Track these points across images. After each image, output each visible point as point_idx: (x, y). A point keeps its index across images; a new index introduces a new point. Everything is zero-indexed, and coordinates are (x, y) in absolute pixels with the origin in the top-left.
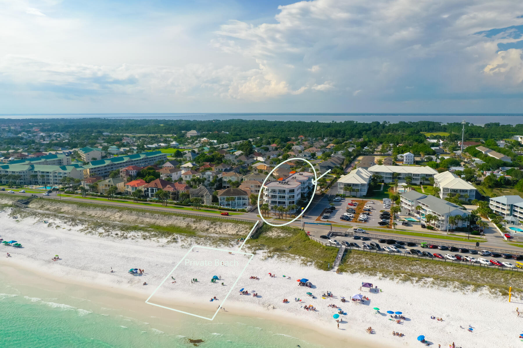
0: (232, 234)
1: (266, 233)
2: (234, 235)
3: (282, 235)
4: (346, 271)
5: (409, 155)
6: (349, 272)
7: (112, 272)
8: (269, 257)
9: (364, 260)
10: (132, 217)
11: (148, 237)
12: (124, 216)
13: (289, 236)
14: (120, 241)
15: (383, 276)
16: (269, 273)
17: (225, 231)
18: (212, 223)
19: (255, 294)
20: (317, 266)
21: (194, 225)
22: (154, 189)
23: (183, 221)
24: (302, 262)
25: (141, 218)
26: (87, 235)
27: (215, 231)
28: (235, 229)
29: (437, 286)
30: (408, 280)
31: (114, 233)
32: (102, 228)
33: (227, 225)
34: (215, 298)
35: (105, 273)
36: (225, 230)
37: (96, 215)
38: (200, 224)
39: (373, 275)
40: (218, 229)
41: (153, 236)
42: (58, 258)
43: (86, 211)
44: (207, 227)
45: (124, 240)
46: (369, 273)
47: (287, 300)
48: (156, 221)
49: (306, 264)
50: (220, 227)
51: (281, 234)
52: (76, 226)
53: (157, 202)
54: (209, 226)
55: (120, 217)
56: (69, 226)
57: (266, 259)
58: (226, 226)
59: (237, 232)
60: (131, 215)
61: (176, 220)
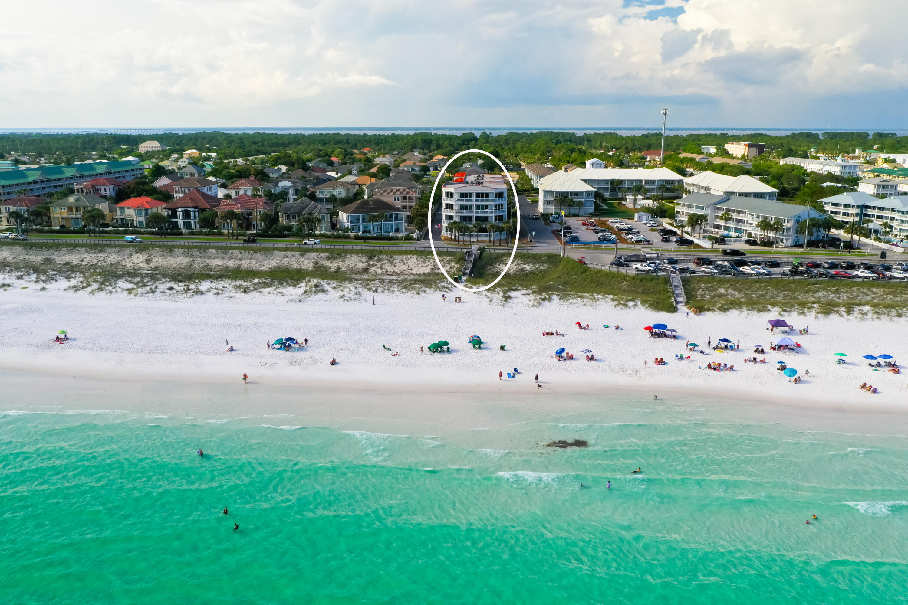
0: (424, 273)
1: (494, 267)
2: (429, 275)
3: (528, 267)
4: (709, 310)
5: (597, 163)
6: (716, 310)
7: (231, 350)
8: (544, 300)
9: (723, 291)
10: (178, 259)
11: (251, 288)
12: (155, 259)
13: (542, 268)
14: (191, 299)
15: (784, 311)
16: (577, 324)
17: (405, 269)
18: (370, 258)
19: (590, 356)
20: (649, 306)
21: (331, 265)
22: (191, 210)
23: (302, 259)
24: (615, 303)
25: (199, 259)
26: (96, 294)
27: (384, 270)
28: (424, 265)
29: (886, 316)
30: (831, 312)
31: (161, 287)
32: (124, 280)
33: (405, 260)
34: (516, 370)
35: (216, 353)
36: (406, 267)
37: (82, 261)
38: (344, 261)
39: (764, 311)
40: (388, 267)
41: (261, 286)
42: (66, 338)
43: (52, 257)
44: (361, 266)
45: (198, 297)
46: (753, 308)
47: (662, 359)
48: (240, 263)
49: (626, 306)
50: (391, 262)
51: (525, 266)
52: (54, 281)
53: (207, 235)
54: (367, 264)
55: (148, 261)
56: (34, 284)
57: (539, 304)
58: (402, 261)
59: (432, 269)
60: (171, 256)
61: (284, 258)
